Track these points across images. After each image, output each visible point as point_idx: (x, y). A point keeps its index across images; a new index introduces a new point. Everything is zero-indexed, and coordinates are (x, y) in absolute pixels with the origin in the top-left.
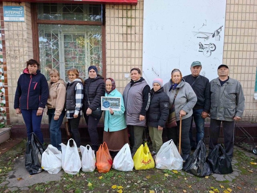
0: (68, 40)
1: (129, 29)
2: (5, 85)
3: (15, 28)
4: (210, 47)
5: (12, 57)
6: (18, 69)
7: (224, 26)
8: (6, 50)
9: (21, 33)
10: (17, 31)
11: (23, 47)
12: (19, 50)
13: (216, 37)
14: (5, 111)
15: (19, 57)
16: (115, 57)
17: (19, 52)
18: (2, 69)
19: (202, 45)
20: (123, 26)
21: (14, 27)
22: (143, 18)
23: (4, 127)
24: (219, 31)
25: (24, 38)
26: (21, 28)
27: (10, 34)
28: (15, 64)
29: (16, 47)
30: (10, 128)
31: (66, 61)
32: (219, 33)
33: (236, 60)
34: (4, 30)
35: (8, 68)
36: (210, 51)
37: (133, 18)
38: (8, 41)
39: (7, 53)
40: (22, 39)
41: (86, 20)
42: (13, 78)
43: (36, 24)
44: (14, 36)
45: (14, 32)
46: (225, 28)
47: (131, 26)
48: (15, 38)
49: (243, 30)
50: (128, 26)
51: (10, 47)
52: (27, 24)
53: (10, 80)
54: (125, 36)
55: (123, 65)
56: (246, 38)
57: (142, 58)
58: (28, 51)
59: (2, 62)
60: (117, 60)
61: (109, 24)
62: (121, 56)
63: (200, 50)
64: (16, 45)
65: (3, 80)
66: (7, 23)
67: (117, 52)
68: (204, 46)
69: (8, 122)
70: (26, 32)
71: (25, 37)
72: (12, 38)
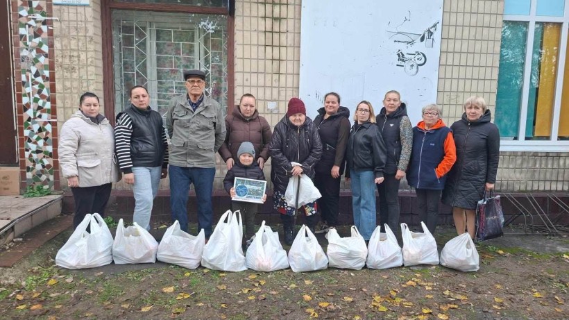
0: (164, 40)
1: (276, 24)
2: (52, 118)
3: (73, 17)
4: (416, 59)
5: (66, 69)
6: (76, 91)
7: (440, 24)
8: (55, 55)
9: (84, 25)
10: (77, 21)
11: (86, 51)
12: (79, 56)
13: (427, 41)
14: (52, 165)
15: (79, 68)
16: (250, 73)
17: (79, 60)
18: (47, 89)
19: (403, 55)
20: (265, 17)
21: (69, 14)
22: (301, 5)
23: (48, 194)
24: (432, 30)
25: (87, 35)
26: (84, 17)
27: (64, 27)
28: (72, 80)
29: (74, 50)
30: (60, 196)
31: (159, 77)
32: (431, 34)
33: (462, 82)
34: (52, 20)
35: (58, 87)
36: (415, 66)
37: (283, 4)
38: (58, 39)
39: (57, 61)
40: (85, 36)
41: (199, 5)
42: (66, 106)
43: (108, 10)
44: (71, 31)
45: (71, 23)
46: (442, 25)
47: (279, 19)
48: (71, 34)
49: (473, 30)
50: (276, 19)
51: (62, 50)
52: (94, 10)
53: (62, 109)
54: (269, 35)
55: (264, 86)
56: (478, 44)
57: (299, 74)
58: (95, 59)
59: (47, 78)
60: (254, 77)
61: (241, 15)
62: (261, 69)
63: (399, 63)
64: (73, 47)
65: (48, 110)
66: (59, 7)
67: (254, 63)
68: (406, 56)
69: (57, 185)
70: (92, 24)
71: (91, 33)
72: (67, 34)
